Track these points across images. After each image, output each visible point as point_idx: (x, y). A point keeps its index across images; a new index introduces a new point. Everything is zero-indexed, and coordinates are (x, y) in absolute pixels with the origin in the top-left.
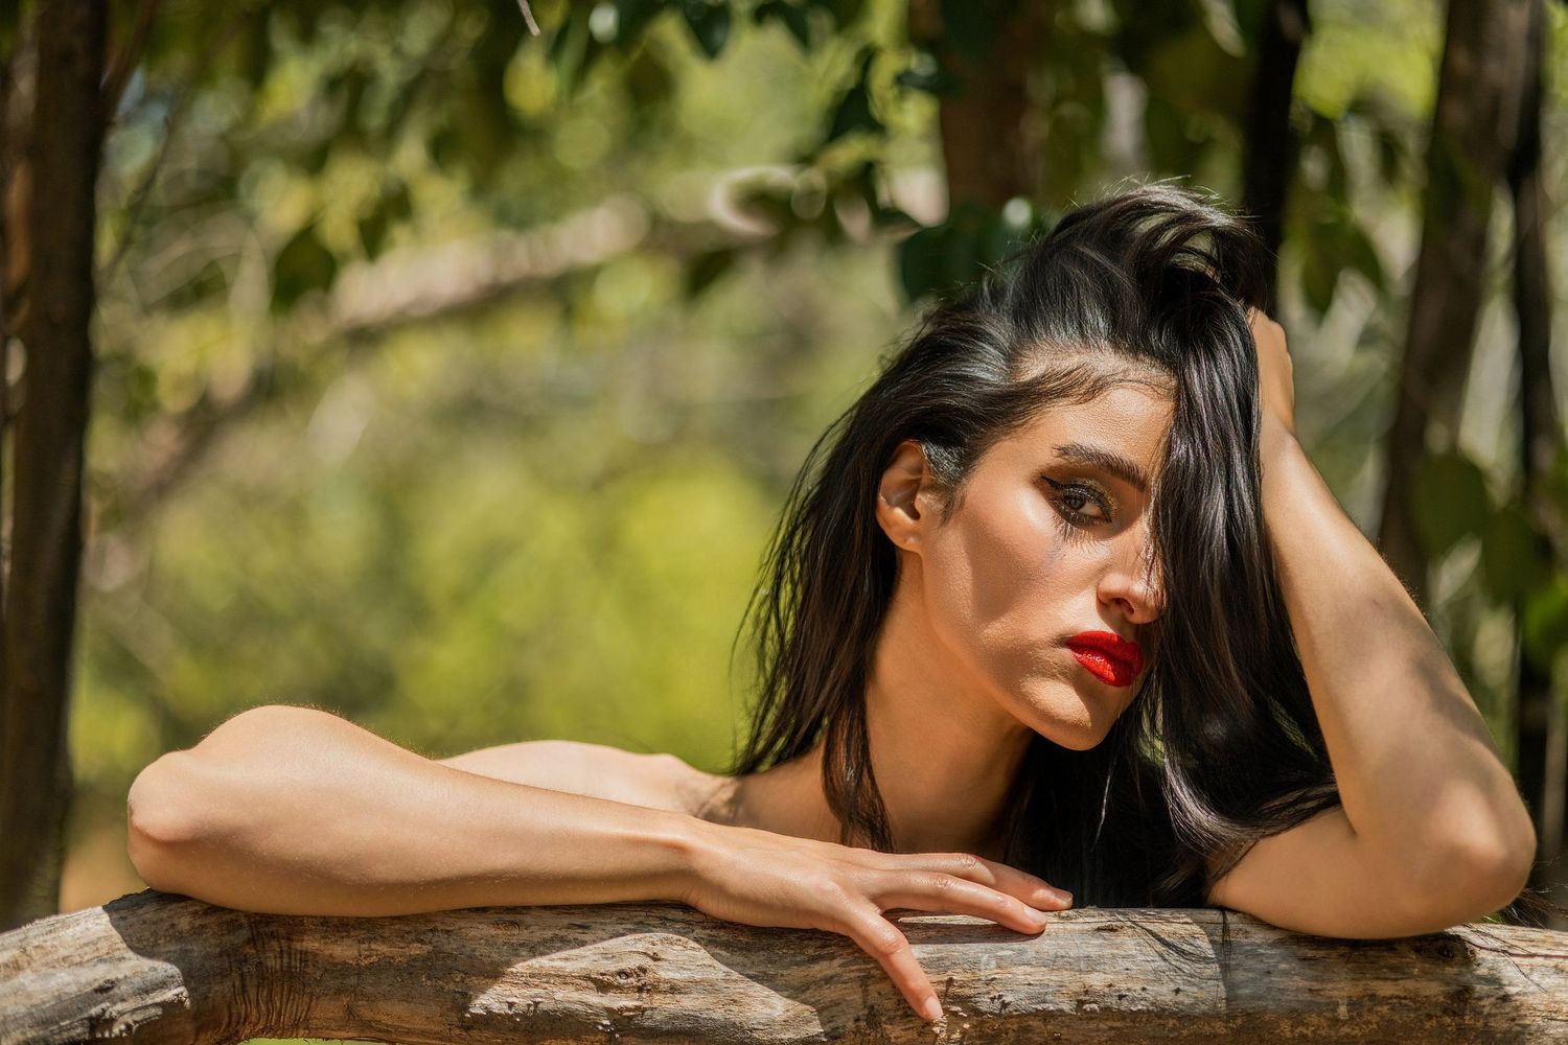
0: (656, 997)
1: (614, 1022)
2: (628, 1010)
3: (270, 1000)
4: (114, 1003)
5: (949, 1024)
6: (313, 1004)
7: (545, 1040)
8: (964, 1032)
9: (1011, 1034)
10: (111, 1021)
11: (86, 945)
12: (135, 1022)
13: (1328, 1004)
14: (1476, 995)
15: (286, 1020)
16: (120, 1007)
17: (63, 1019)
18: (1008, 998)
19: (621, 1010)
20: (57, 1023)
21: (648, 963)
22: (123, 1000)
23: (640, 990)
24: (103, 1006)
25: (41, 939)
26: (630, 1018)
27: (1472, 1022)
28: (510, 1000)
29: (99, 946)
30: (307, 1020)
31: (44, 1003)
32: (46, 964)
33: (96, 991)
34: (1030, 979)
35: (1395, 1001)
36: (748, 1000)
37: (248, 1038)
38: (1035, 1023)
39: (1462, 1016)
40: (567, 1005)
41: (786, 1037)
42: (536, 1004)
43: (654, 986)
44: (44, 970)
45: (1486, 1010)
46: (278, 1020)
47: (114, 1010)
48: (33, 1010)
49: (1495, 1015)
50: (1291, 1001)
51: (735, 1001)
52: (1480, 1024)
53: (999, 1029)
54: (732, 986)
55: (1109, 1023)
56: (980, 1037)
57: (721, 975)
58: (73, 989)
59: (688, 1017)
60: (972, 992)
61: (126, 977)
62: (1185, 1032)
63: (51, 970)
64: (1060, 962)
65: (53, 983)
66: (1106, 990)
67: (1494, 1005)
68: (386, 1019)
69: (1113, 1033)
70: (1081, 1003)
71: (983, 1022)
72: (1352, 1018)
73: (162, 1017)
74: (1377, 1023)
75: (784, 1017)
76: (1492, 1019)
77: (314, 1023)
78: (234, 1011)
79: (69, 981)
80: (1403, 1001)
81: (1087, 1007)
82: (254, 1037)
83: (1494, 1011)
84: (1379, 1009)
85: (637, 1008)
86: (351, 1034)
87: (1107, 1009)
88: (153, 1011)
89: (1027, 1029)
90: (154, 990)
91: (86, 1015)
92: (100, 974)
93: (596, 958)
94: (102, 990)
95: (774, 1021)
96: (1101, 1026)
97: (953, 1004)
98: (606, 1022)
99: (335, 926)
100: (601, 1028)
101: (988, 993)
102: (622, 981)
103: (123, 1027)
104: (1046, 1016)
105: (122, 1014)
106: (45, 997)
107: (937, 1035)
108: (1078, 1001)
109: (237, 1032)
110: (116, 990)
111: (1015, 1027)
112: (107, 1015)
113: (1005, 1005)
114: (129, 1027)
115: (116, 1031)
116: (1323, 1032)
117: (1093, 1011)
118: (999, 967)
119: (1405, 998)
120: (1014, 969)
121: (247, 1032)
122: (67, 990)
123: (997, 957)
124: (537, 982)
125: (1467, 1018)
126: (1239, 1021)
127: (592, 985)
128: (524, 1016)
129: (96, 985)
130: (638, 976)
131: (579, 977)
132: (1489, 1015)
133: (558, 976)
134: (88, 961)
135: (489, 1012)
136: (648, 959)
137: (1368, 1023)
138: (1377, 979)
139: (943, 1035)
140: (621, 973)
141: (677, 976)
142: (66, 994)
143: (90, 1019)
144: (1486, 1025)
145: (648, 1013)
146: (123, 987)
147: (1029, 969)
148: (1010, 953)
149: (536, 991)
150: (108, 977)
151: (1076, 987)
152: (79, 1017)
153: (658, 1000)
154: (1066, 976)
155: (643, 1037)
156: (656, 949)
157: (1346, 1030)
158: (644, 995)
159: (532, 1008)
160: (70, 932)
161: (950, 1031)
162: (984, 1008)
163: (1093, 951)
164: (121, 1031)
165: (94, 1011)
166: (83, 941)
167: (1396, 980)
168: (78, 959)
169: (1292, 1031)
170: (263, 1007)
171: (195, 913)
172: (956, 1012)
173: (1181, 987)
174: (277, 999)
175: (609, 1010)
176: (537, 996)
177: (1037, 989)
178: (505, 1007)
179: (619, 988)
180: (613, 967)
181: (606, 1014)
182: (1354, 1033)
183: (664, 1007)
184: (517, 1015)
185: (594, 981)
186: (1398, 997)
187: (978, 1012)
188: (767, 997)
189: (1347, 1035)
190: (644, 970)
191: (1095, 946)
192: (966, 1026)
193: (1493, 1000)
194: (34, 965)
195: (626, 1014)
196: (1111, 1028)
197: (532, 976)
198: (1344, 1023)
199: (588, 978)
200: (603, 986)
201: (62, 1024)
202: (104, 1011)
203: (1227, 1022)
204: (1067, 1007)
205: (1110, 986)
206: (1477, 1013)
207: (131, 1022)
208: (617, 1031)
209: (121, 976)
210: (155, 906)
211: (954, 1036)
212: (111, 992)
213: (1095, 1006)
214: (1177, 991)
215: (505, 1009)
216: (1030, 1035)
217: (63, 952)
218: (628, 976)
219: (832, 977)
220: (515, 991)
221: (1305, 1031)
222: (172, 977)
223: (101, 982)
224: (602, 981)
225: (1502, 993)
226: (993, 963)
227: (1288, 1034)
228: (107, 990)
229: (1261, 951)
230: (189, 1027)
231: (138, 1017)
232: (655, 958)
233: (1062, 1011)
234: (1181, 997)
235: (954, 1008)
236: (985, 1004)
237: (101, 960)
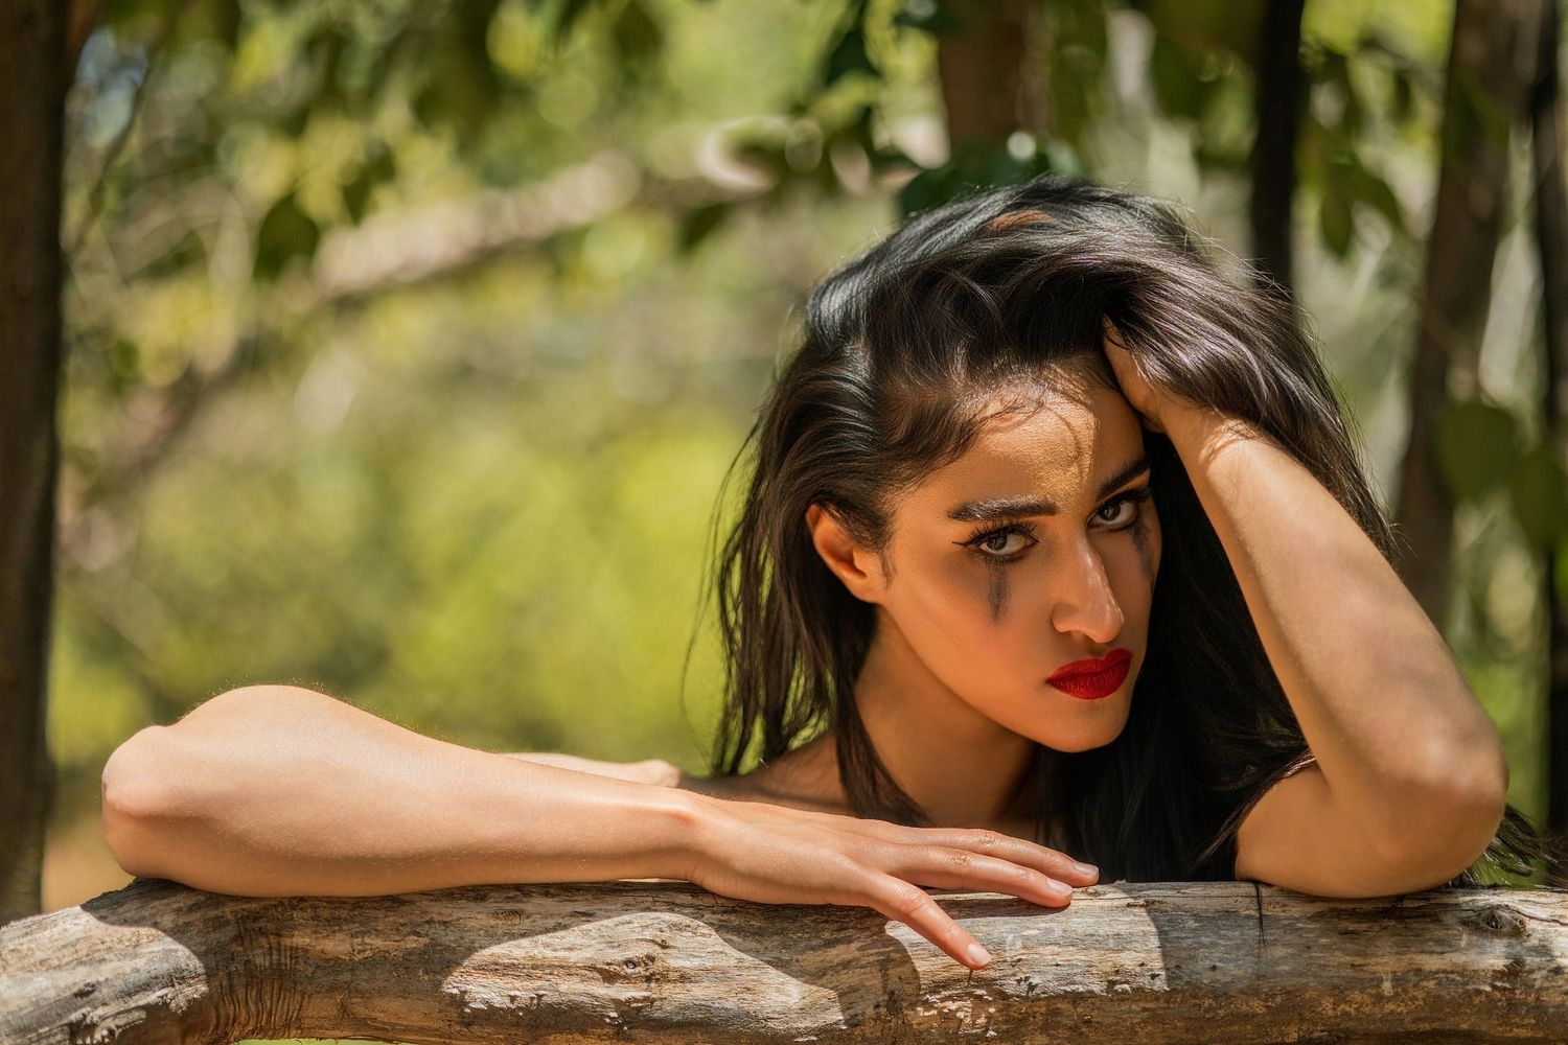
0: (666, 986)
1: (622, 1015)
2: (636, 1000)
3: (260, 994)
4: (96, 1008)
5: (973, 1009)
6: (305, 1003)
7: (550, 1035)
8: (989, 1017)
9: (1039, 1018)
10: (92, 1027)
11: (64, 947)
12: (118, 1027)
13: (1372, 980)
14: (1527, 968)
15: (277, 1019)
16: (101, 1011)
17: (42, 1025)
18: (1035, 980)
19: (629, 1001)
20: (36, 1030)
21: (656, 951)
22: (105, 1004)
23: (648, 979)
24: (84, 1010)
25: (17, 942)
26: (639, 1009)
27: (1523, 996)
28: (512, 993)
29: (78, 947)
30: (299, 1019)
31: (21, 1009)
32: (22, 969)
33: (76, 995)
34: (1059, 960)
35: (1442, 975)
36: (762, 988)
37: (237, 1040)
38: (1064, 1006)
39: (1512, 990)
40: (573, 997)
41: (803, 1025)
42: (540, 997)
43: (663, 976)
44: (20, 975)
45: (1538, 984)
46: (268, 1021)
47: (95, 1015)
48: (10, 1018)
49: (1548, 989)
50: (1333, 977)
51: (748, 989)
52: (1531, 998)
53: (1027, 1013)
54: (745, 973)
55: (1142, 1005)
56: (1006, 1022)
57: (733, 962)
58: (52, 994)
59: (699, 1008)
60: (997, 974)
61: (107, 980)
62: (1222, 1012)
63: (29, 974)
64: (1089, 941)
65: (30, 988)
66: (1138, 969)
67: (1547, 978)
68: (381, 1017)
69: (1146, 1014)
70: (1112, 983)
71: (1009, 1006)
72: (1397, 994)
73: (147, 1020)
74: (1424, 1000)
75: (800, 1005)
76: (1544, 993)
77: (306, 1022)
78: (222, 1011)
79: (48, 986)
80: (1450, 976)
81: (1117, 987)
82: (244, 1038)
83: (1546, 984)
84: (1425, 984)
85: (646, 999)
86: (345, 1033)
87: (1139, 990)
88: (136, 1015)
89: (1056, 1012)
90: (137, 992)
91: (65, 1021)
92: (80, 977)
93: (601, 947)
94: (82, 994)
95: (789, 1009)
96: (1134, 1007)
97: (977, 987)
98: (614, 1015)
99: (326, 919)
100: (608, 1020)
101: (1014, 975)
102: (629, 971)
103: (105, 1033)
104: (1076, 998)
105: (103, 1018)
106: (23, 1003)
107: (961, 1020)
108: (1109, 981)
109: (226, 1034)
110: (97, 994)
111: (1043, 1010)
112: (88, 1021)
113: (1032, 987)
114: (111, 1032)
115: (98, 1037)
116: (1367, 1010)
117: (1125, 992)
118: (1025, 948)
119: (1452, 972)
120: (1041, 950)
121: (236, 1033)
122: (45, 995)
123: (1022, 937)
124: (540, 973)
125: (1518, 992)
126: (1278, 1000)
127: (597, 975)
128: (526, 1009)
129: (75, 989)
130: (646, 964)
131: (585, 968)
132: (1541, 989)
133: (562, 967)
134: (67, 964)
135: (491, 1007)
136: (656, 947)
137: (1415, 998)
138: (1422, 952)
139: (968, 1020)
140: (628, 962)
141: (687, 964)
142: (45, 999)
143: (71, 1025)
144: (1538, 999)
145: (657, 1003)
146: (105, 990)
147: (1056, 949)
148: (1035, 932)
149: (539, 983)
150: (89, 980)
151: (1108, 967)
152: (58, 1023)
153: (668, 990)
154: (1094, 956)
155: (652, 1029)
156: (666, 935)
157: (1390, 1007)
158: (653, 985)
159: (535, 1002)
160: (47, 933)
161: (975, 1016)
162: (1010, 991)
163: (1122, 929)
164: (103, 1037)
165: (74, 1017)
166: (61, 943)
167: (1442, 953)
168: (56, 962)
169: (1334, 1009)
170: (252, 1007)
171: (179, 910)
172: (981, 996)
173: (1218, 964)
174: (267, 998)
175: (616, 1002)
176: (540, 988)
177: (1066, 970)
178: (507, 1000)
179: (626, 978)
180: (618, 956)
181: (613, 1006)
182: (1399, 1010)
183: (674, 997)
184: (519, 1008)
185: (600, 971)
186: (1445, 971)
187: (1004, 996)
188: (783, 984)
189: (1392, 1012)
190: (652, 959)
191: (1125, 923)
192: (992, 1010)
193: (1544, 972)
194: (10, 970)
195: (634, 1005)
196: (1145, 1010)
197: (535, 967)
198: (1389, 1000)
199: (593, 968)
200: (609, 977)
201: (41, 1031)
202: (85, 1016)
203: (1266, 1000)
204: (1097, 987)
205: (1142, 965)
206: (1529, 987)
207: (113, 1027)
208: (626, 1023)
209: (102, 979)
210: (136, 904)
211: (979, 1021)
212: (92, 996)
213: (1126, 986)
214: (1214, 968)
215: (507, 1003)
216: (1059, 1018)
217: (40, 955)
218: (635, 965)
219: (850, 962)
220: (518, 984)
221: (1348, 1009)
222: (156, 978)
223: (81, 986)
224: (608, 971)
225: (1553, 965)
226: (1019, 944)
227: (1330, 1012)
228: (87, 994)
229: (1300, 925)
230: (175, 1030)
231: (121, 1021)
232: (664, 946)
233: (1092, 992)
234: (1218, 975)
235: (979, 992)
236: (1010, 987)
237: (81, 963)
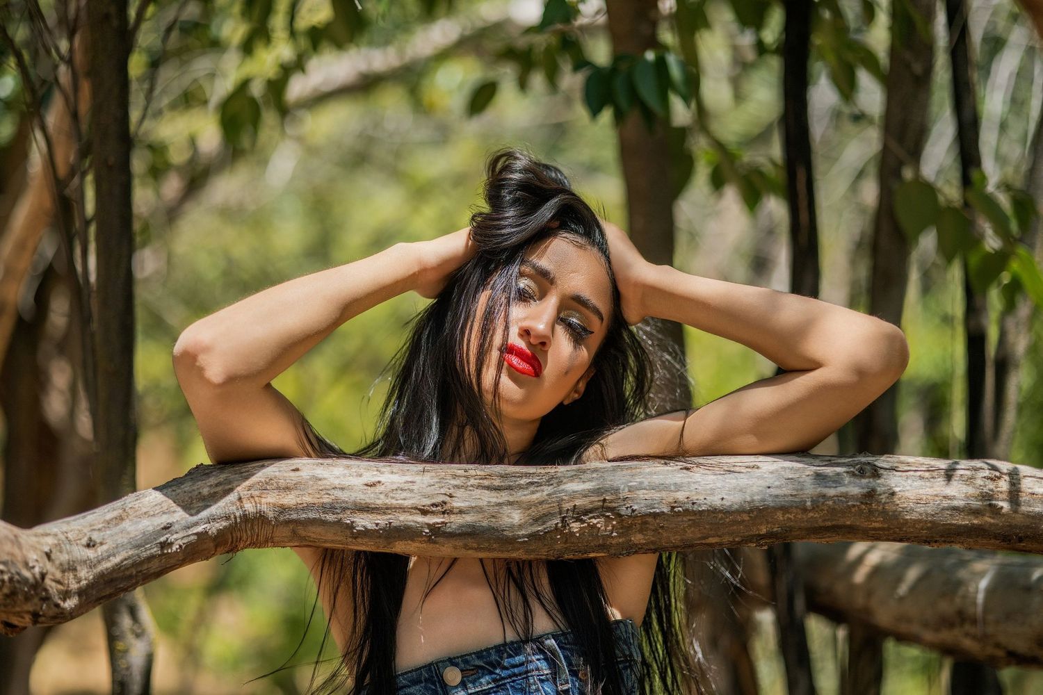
0: (452, 516)
1: (431, 531)
2: (438, 524)
3: (252, 528)
4: (172, 535)
5: (605, 522)
6: (275, 530)
7: (396, 541)
8: (613, 526)
9: (638, 526)
10: (171, 544)
11: (156, 505)
12: (184, 544)
13: (801, 502)
14: (878, 493)
15: (262, 538)
16: (175, 536)
17: (147, 544)
18: (634, 508)
19: (434, 524)
20: (144, 546)
21: (447, 499)
22: (177, 533)
23: (444, 513)
24: (167, 536)
25: (133, 503)
26: (439, 528)
27: (876, 507)
28: (376, 522)
29: (163, 505)
30: (272, 538)
31: (136, 536)
32: (136, 516)
33: (163, 529)
34: (646, 497)
35: (835, 498)
36: (500, 515)
37: (242, 549)
38: (650, 520)
39: (871, 504)
40: (406, 523)
41: (521, 533)
42: (390, 523)
43: (451, 511)
44: (135, 519)
45: (883, 501)
46: (257, 539)
47: (172, 538)
48: (131, 540)
49: (888, 503)
50: (781, 501)
51: (493, 516)
52: (880, 508)
53: (631, 523)
54: (491, 508)
55: (688, 518)
56: (622, 528)
57: (485, 503)
58: (151, 528)
59: (469, 526)
60: (616, 505)
61: (177, 521)
62: (727, 520)
63: (139, 519)
64: (661, 487)
65: (140, 526)
66: (686, 500)
67: (888, 497)
68: (312, 535)
69: (690, 522)
70: (673, 508)
71: (623, 520)
72: (814, 508)
73: (198, 540)
74: (827, 510)
75: (519, 523)
76: (886, 505)
77: (276, 539)
78: (234, 535)
79: (149, 524)
80: (840, 498)
81: (676, 509)
82: (246, 548)
83: (888, 501)
84: (828, 503)
85: (443, 523)
86: (296, 544)
87: (686, 511)
88: (192, 538)
89: (646, 523)
90: (192, 527)
91: (158, 541)
92: (164, 520)
93: (419, 498)
94: (166, 528)
95: (514, 525)
96: (685, 519)
97: (607, 512)
98: (427, 531)
99: (283, 489)
100: (424, 534)
101: (625, 505)
102: (434, 509)
103: (178, 547)
104: (655, 515)
105: (176, 540)
106: (137, 533)
107: (599, 528)
108: (672, 507)
109: (237, 546)
110: (173, 528)
111: (640, 522)
112: (169, 541)
113: (633, 511)
114: (180, 546)
115: (174, 549)
116: (800, 517)
117: (679, 511)
118: (629, 491)
119: (841, 497)
120: (637, 492)
121: (242, 545)
122: (148, 529)
123: (628, 486)
124: (390, 512)
125: (873, 505)
126: (755, 513)
127: (418, 512)
128: (384, 529)
129: (162, 526)
130: (442, 506)
131: (412, 508)
132: (885, 503)
133: (401, 508)
134: (158, 514)
135: (366, 529)
136: (447, 497)
137: (822, 510)
138: (826, 487)
139: (603, 528)
140: (433, 505)
141: (462, 505)
142: (147, 531)
143: (161, 543)
144: (884, 508)
145: (448, 525)
146: (176, 526)
147: (645, 491)
148: (635, 483)
149: (390, 516)
150: (168, 522)
151: (671, 500)
152: (155, 543)
153: (453, 518)
154: (664, 494)
155: (447, 537)
156: (451, 491)
157: (811, 514)
158: (446, 515)
159: (388, 526)
160: (147, 499)
161: (606, 526)
162: (623, 513)
163: (678, 480)
164: (177, 549)
165: (162, 539)
166: (154, 504)
167: (836, 487)
168: (152, 513)
169: (783, 517)
170: (249, 532)
171: (211, 486)
172: (608, 516)
173: (725, 497)
174: (256, 527)
175: (429, 525)
176: (390, 519)
177: (650, 502)
178: (374, 525)
179: (433, 513)
180: (428, 502)
181: (426, 526)
182: (815, 516)
183: (456, 521)
184: (381, 529)
185: (419, 510)
186: (837, 496)
187: (620, 516)
188: (510, 513)
189: (812, 517)
190: (445, 503)
191: (679, 477)
192: (614, 523)
193: (887, 495)
194: (130, 517)
195: (437, 526)
196: (690, 520)
197: (387, 509)
198: (810, 511)
199: (416, 508)
200: (424, 512)
201: (146, 546)
202: (167, 539)
203: (749, 513)
204: (666, 510)
205: (688, 498)
206: (879, 502)
207: (182, 544)
208: (433, 535)
209: (175, 521)
210: (190, 483)
211: (608, 528)
212: (170, 529)
213: (680, 509)
214: (723, 499)
215: (374, 527)
216: (648, 526)
217: (144, 510)
218: (437, 506)
219: (544, 501)
220: (379, 517)
221: (790, 516)
222: (201, 519)
223: (165, 524)
224: (423, 510)
225: (891, 491)
226: (627, 489)
227: (781, 518)
228: (169, 528)
229: (766, 476)
230: (212, 545)
231: (185, 541)
232: (451, 496)
233: (663, 512)
234: (724, 502)
235: (608, 514)
236: (623, 511)
237: (164, 513)
